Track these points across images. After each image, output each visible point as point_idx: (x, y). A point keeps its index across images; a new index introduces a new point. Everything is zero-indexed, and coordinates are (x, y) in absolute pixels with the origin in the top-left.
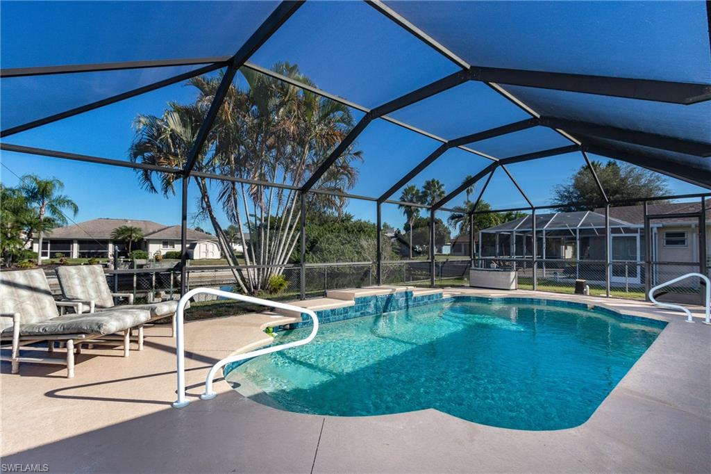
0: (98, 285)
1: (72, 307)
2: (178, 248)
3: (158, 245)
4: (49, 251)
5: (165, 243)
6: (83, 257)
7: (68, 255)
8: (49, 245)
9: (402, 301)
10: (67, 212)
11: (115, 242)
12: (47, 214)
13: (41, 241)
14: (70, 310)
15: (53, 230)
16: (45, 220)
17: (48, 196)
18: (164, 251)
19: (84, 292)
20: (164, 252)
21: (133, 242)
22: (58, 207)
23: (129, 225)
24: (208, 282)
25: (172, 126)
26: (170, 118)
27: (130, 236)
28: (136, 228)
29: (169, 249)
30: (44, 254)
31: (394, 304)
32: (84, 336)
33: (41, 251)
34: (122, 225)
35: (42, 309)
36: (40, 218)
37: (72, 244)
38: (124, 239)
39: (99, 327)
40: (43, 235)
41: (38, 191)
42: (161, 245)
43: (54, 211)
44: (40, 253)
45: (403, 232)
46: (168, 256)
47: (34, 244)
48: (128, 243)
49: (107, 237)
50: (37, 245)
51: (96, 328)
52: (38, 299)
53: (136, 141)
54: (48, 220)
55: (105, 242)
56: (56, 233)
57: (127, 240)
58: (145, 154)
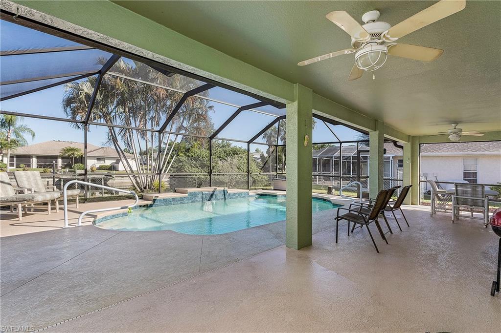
0: (37, 181)
1: (22, 191)
2: (108, 163)
3: (94, 160)
4: (15, 163)
5: (99, 159)
6: (40, 168)
7: (29, 166)
8: (15, 159)
9: (220, 195)
10: (27, 136)
11: (63, 158)
12: (12, 137)
13: (9, 156)
14: (21, 192)
15: (17, 148)
16: (12, 141)
17: (13, 125)
18: (98, 164)
19: (29, 184)
20: (98, 166)
21: (75, 158)
22: (20, 133)
23: (72, 146)
24: (129, 186)
25: (86, 91)
26: (84, 86)
27: (73, 154)
28: (77, 149)
29: (102, 163)
30: (12, 165)
32: (26, 202)
33: (9, 163)
34: (68, 146)
35: (7, 191)
36: (7, 140)
37: (32, 158)
38: (69, 156)
39: (33, 198)
40: (10, 152)
41: (6, 121)
42: (96, 160)
43: (18, 135)
44: (9, 165)
45: (266, 155)
46: (100, 168)
47: (4, 158)
48: (72, 158)
49: (57, 153)
50: (6, 158)
51: (31, 199)
52: (5, 186)
53: (67, 97)
54: (14, 142)
55: (56, 158)
56: (20, 151)
57: (71, 157)
58: (72, 105)
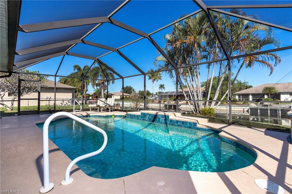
3: (287, 95)
5: (291, 94)
8: (241, 96)
9: (162, 120)
31: (158, 120)
37: (249, 95)
55: (262, 95)
